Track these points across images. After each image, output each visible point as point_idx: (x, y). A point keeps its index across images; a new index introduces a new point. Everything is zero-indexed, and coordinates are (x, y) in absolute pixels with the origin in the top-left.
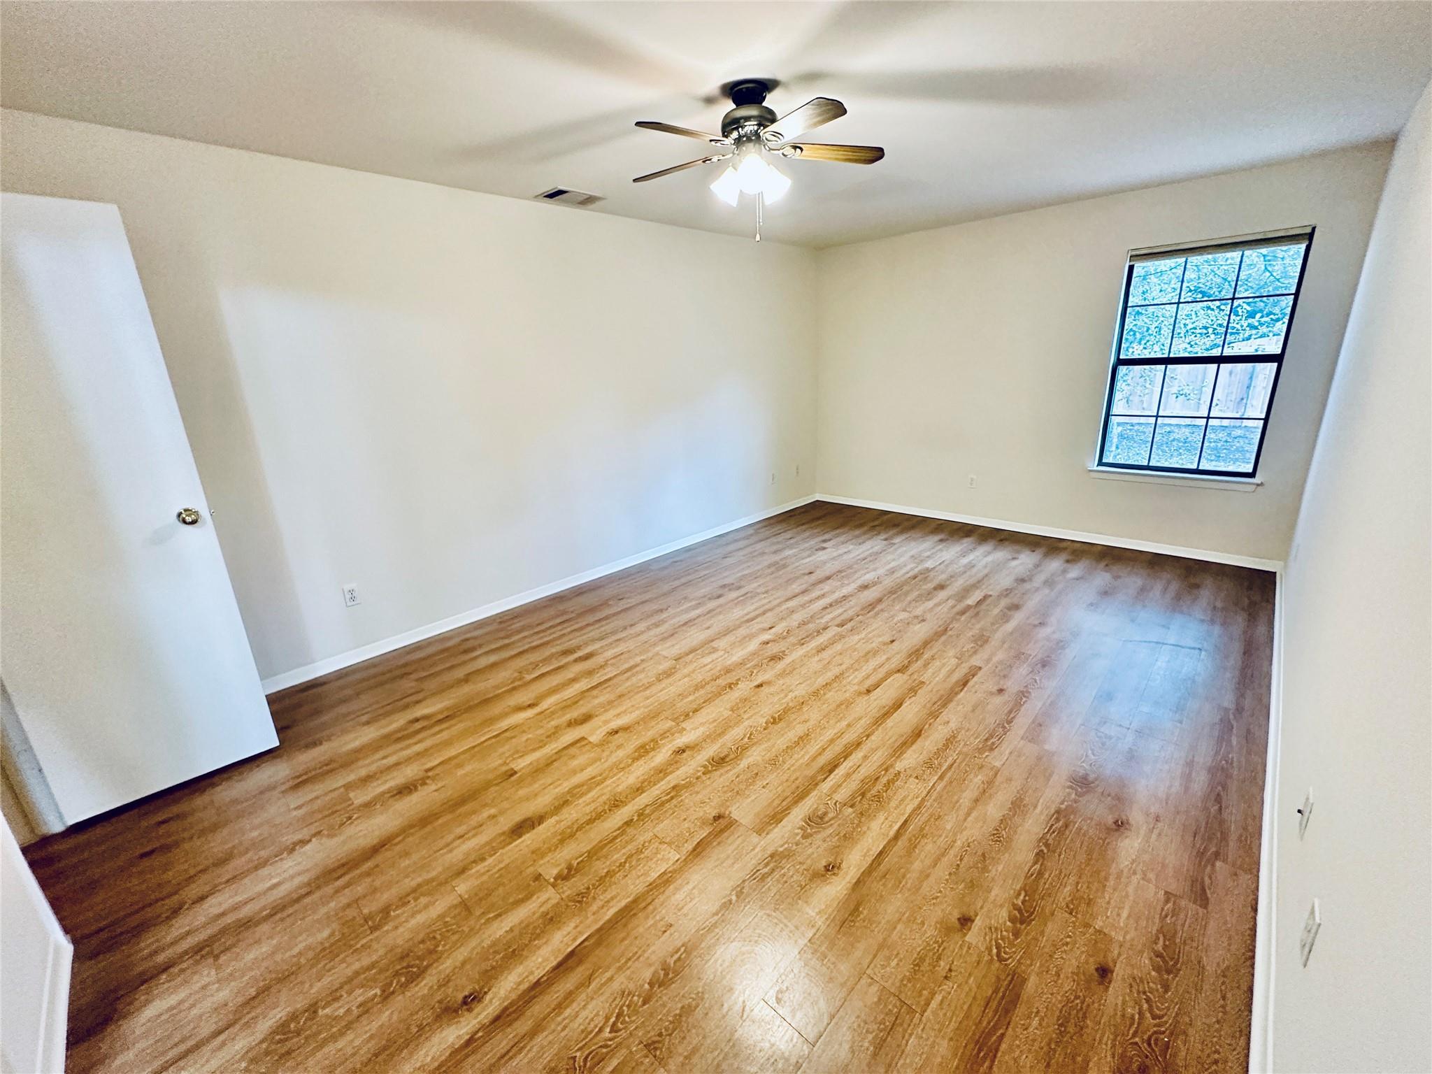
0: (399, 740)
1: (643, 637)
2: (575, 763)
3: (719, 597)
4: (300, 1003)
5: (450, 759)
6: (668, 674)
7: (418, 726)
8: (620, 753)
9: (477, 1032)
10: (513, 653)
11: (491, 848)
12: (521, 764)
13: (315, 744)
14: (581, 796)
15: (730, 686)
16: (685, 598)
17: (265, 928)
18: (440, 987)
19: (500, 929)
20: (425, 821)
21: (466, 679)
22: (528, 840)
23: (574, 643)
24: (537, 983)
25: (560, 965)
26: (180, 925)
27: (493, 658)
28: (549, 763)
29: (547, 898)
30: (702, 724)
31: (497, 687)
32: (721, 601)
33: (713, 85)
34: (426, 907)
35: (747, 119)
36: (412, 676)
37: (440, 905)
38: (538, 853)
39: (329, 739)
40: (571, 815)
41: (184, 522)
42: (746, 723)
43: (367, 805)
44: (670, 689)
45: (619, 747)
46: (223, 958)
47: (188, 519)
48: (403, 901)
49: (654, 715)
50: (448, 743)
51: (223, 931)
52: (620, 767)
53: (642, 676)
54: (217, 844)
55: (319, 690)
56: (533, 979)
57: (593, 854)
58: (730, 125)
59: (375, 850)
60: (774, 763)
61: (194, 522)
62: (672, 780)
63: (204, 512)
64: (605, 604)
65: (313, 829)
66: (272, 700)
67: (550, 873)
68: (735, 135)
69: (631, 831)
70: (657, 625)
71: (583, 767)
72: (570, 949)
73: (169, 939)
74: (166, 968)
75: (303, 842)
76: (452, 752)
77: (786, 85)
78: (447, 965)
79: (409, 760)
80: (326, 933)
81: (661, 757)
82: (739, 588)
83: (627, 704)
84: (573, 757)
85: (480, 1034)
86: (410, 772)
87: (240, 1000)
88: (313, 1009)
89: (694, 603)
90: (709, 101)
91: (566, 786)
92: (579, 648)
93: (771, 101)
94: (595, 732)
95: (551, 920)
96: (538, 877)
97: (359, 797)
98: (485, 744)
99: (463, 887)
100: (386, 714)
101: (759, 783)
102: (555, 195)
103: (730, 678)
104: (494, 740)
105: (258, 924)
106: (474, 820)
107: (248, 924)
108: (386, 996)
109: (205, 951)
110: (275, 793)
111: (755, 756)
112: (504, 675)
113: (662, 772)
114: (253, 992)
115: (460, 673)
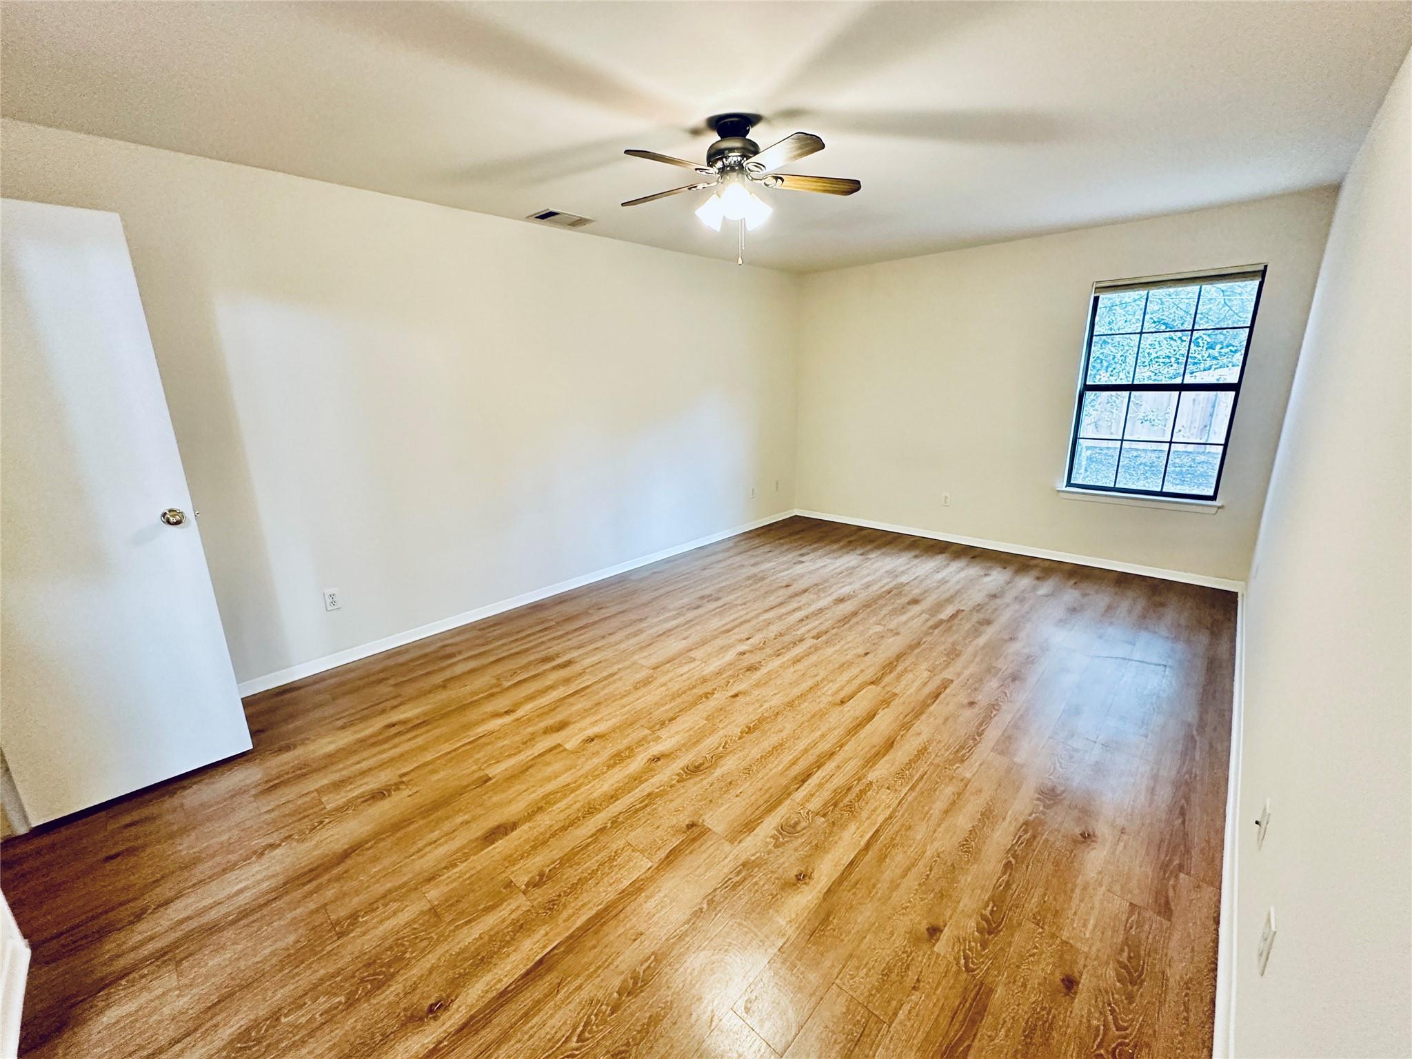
0: (374, 744)
1: (623, 646)
2: (549, 770)
3: (698, 607)
4: (262, 1011)
5: (426, 764)
6: (646, 682)
7: (394, 730)
8: (596, 761)
9: (441, 1042)
10: (492, 659)
11: (464, 854)
12: (496, 771)
13: (288, 748)
14: (555, 803)
15: (707, 696)
16: (663, 608)
17: (229, 934)
18: (406, 994)
19: (470, 935)
20: (397, 826)
21: (444, 686)
22: (501, 846)
23: (552, 651)
24: (503, 993)
25: (528, 973)
26: (144, 929)
27: (472, 664)
28: (526, 769)
29: (516, 906)
30: (678, 733)
31: (474, 693)
32: (700, 611)
33: (699, 118)
34: (395, 913)
35: (731, 150)
36: (392, 682)
37: (411, 911)
38: (511, 860)
39: (303, 742)
40: (545, 821)
41: (168, 522)
42: (722, 733)
43: (338, 809)
44: (648, 697)
45: (596, 754)
46: (185, 964)
47: (173, 519)
48: (371, 908)
49: (630, 724)
50: (423, 749)
51: (187, 937)
52: (595, 775)
53: (619, 684)
54: (185, 847)
55: (294, 694)
56: (501, 987)
57: (567, 860)
58: (715, 155)
59: (346, 855)
60: (748, 771)
61: (178, 523)
62: (646, 788)
63: (189, 513)
64: (586, 613)
65: (284, 833)
66: (247, 703)
67: (522, 880)
68: (719, 164)
69: (603, 839)
70: (635, 635)
71: (557, 775)
72: (538, 958)
73: (130, 943)
74: (124, 974)
75: (272, 846)
76: (429, 757)
77: (769, 121)
78: (415, 972)
79: (382, 766)
80: (291, 939)
81: (636, 764)
82: (718, 599)
83: (604, 711)
84: (549, 764)
85: (445, 1043)
86: (384, 777)
87: (202, 1006)
88: (275, 1016)
89: (674, 613)
90: (696, 132)
91: (541, 792)
92: (558, 655)
93: (754, 134)
94: (571, 739)
95: (522, 927)
96: (509, 884)
97: (332, 801)
98: (460, 751)
99: (434, 894)
100: (364, 719)
101: (733, 792)
102: (547, 216)
103: (707, 688)
104: (468, 747)
105: (222, 929)
106: (447, 826)
107: (213, 929)
108: (351, 1003)
109: (166, 957)
110: (247, 797)
111: (730, 764)
112: (481, 682)
113: (637, 779)
114: (214, 998)
115: (438, 679)
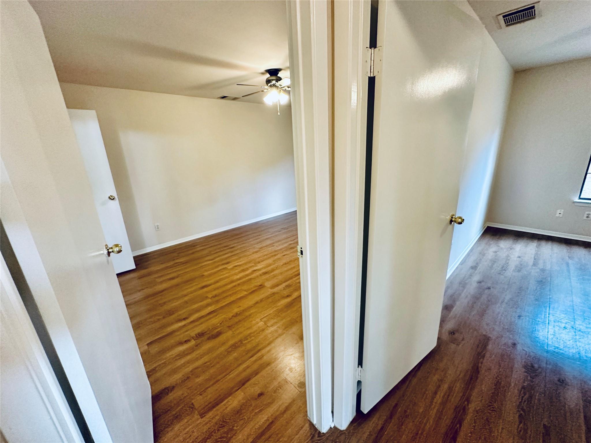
1: (252, 242)
3: (280, 231)
5: (186, 272)
6: (256, 252)
7: (176, 264)
9: (186, 324)
11: (195, 291)
14: (222, 280)
15: (275, 255)
16: (268, 232)
18: (178, 316)
22: (205, 289)
24: (203, 316)
25: (209, 313)
27: (203, 248)
30: (263, 265)
31: (203, 255)
33: (263, 70)
34: (176, 302)
35: (273, 80)
36: (177, 252)
39: (150, 267)
42: (276, 265)
43: (161, 282)
44: (256, 256)
45: (237, 269)
47: (112, 198)
49: (250, 262)
52: (236, 274)
53: (248, 253)
57: (224, 292)
58: (268, 81)
59: (163, 291)
60: (281, 273)
62: (249, 277)
63: (116, 197)
64: (242, 233)
65: (146, 287)
68: (269, 85)
70: (256, 239)
76: (186, 270)
77: (284, 69)
79: (173, 272)
81: (247, 272)
82: (288, 229)
83: (241, 259)
84: (223, 272)
88: (146, 319)
89: (270, 233)
91: (218, 278)
92: (230, 245)
97: (158, 280)
98: (197, 269)
100: (168, 261)
101: (275, 278)
102: (224, 97)
103: (276, 253)
104: (199, 268)
106: (191, 285)
110: (135, 279)
111: (276, 272)
113: (247, 275)
115: (191, 252)
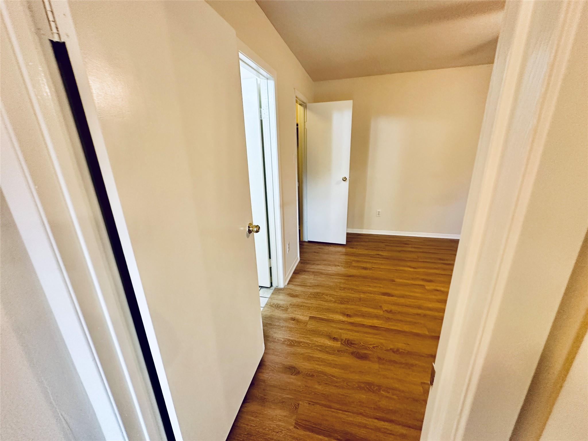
0: (371, 257)
2: (415, 290)
4: (322, 292)
9: (346, 321)
10: (421, 251)
13: (353, 248)
17: (324, 276)
18: (345, 309)
19: (364, 309)
22: (386, 298)
24: (363, 325)
25: (371, 326)
26: (313, 267)
28: (406, 285)
29: (381, 312)
39: (356, 248)
40: (402, 301)
43: (355, 266)
46: (316, 276)
47: (345, 179)
48: (349, 289)
50: (382, 264)
51: (318, 272)
54: (325, 257)
55: (361, 237)
56: (364, 323)
63: (348, 179)
65: (342, 265)
66: (348, 234)
71: (417, 292)
72: (377, 326)
73: (310, 268)
74: (308, 272)
75: (338, 266)
78: (349, 306)
80: (332, 284)
84: (417, 288)
85: (346, 322)
86: (368, 265)
87: (314, 284)
88: (323, 294)
94: (430, 286)
95: (377, 317)
100: (373, 250)
104: (395, 270)
105: (323, 275)
106: (375, 285)
107: (322, 273)
109: (315, 273)
110: (339, 254)
114: (317, 284)
